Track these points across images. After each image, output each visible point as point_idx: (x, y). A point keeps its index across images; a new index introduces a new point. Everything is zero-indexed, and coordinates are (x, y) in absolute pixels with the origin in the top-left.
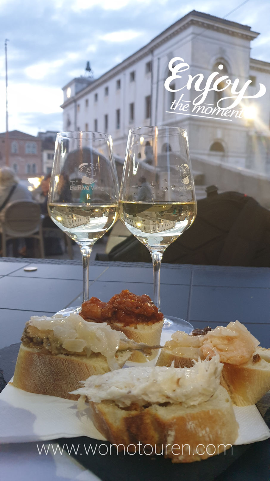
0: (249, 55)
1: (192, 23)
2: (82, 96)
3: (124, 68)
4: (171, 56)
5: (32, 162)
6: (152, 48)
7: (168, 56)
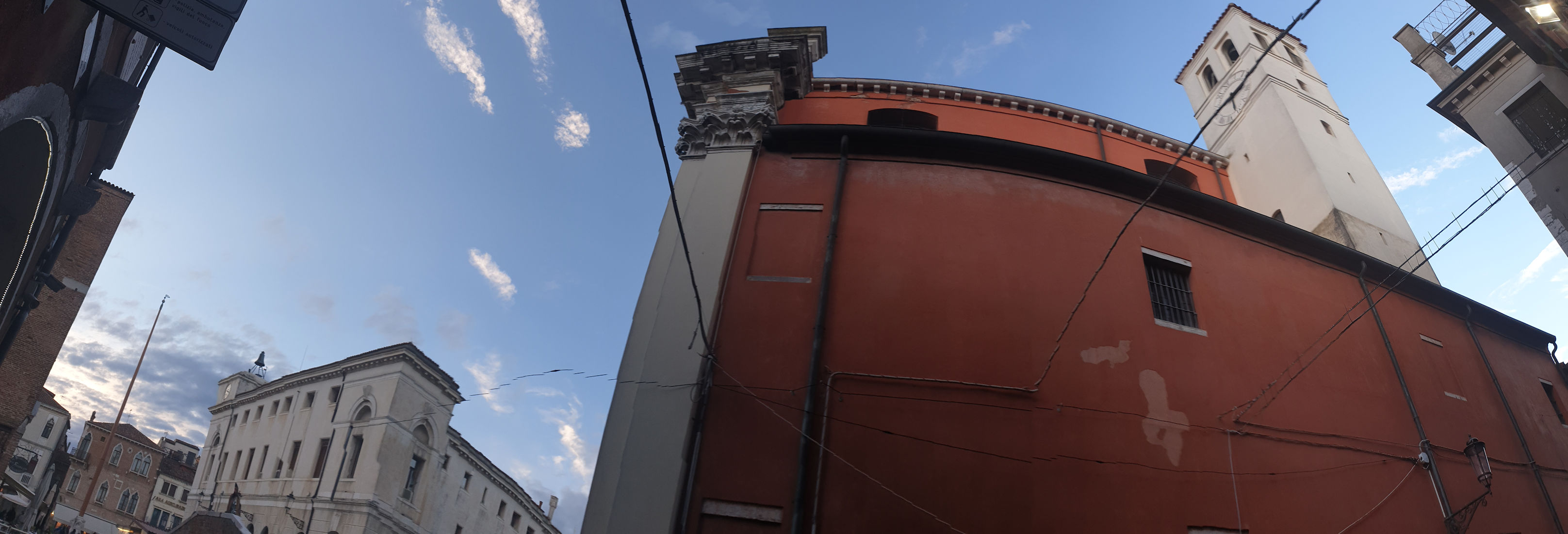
0: (448, 423)
1: (404, 358)
2: (242, 403)
3: (301, 383)
4: (368, 391)
5: (133, 489)
6: (346, 368)
7: (365, 390)
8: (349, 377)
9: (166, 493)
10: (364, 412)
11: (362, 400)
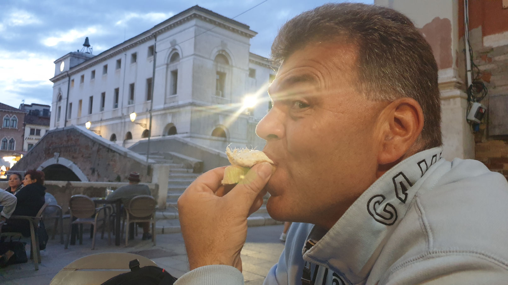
0: (249, 50)
1: (195, 16)
2: (77, 72)
3: (126, 49)
4: (174, 43)
5: (9, 137)
6: (155, 33)
7: (171, 43)
8: (159, 38)
9: (34, 134)
10: (175, 56)
11: (171, 50)
